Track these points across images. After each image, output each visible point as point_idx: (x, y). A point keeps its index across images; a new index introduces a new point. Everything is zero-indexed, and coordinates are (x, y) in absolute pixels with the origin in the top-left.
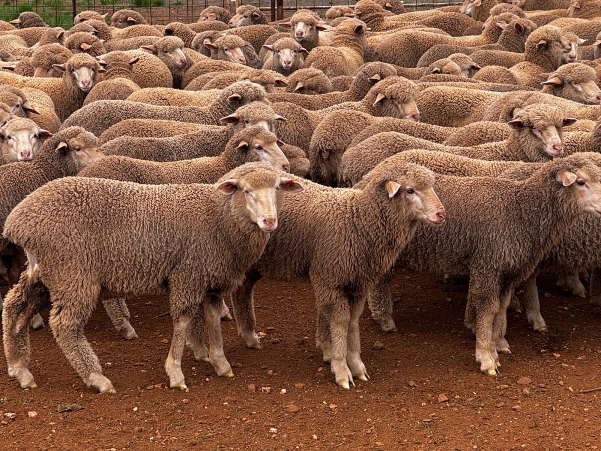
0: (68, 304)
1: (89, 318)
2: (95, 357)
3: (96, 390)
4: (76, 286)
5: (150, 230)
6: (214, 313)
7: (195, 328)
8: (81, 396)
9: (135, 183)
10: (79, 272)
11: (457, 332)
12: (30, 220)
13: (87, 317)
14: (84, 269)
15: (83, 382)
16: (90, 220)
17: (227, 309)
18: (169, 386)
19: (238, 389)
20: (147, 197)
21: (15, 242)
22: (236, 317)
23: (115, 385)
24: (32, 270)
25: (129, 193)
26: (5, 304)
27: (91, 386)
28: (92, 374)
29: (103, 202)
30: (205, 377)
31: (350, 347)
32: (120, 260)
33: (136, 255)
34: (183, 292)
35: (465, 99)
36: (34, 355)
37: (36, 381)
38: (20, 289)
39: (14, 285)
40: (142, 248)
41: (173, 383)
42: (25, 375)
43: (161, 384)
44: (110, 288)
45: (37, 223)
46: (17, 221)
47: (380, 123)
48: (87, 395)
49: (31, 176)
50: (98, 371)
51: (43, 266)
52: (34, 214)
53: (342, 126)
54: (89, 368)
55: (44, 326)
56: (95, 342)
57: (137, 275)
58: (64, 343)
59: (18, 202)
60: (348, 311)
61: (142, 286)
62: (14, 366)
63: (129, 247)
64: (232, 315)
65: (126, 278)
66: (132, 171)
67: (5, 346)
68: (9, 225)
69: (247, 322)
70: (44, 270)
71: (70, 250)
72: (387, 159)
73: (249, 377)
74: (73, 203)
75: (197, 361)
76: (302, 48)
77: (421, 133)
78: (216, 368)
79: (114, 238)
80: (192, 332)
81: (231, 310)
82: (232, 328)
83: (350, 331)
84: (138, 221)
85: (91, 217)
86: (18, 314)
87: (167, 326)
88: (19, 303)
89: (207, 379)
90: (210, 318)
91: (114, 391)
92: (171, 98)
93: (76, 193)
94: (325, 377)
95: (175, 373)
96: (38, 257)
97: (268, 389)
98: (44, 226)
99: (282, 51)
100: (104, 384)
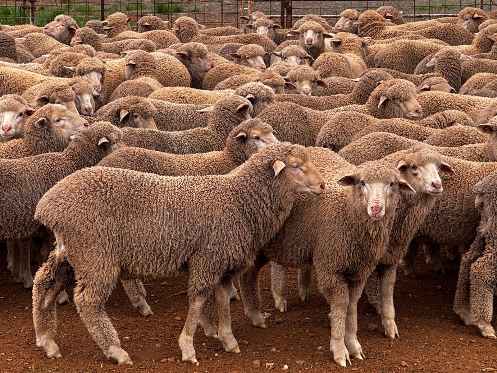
0: (91, 283)
1: (110, 296)
2: (115, 332)
3: (114, 361)
4: (98, 268)
5: (169, 220)
6: (225, 294)
7: (206, 307)
8: (101, 367)
9: (155, 175)
10: (102, 255)
11: (446, 318)
12: (58, 206)
13: (108, 296)
14: (106, 252)
15: (103, 354)
16: (114, 209)
17: (236, 290)
18: (181, 360)
19: (244, 364)
20: (167, 189)
21: (45, 224)
22: (243, 298)
23: (132, 357)
24: (59, 251)
25: (150, 185)
26: (35, 281)
27: (111, 357)
28: (112, 347)
29: (126, 193)
30: (214, 352)
31: (348, 328)
32: (140, 246)
33: (156, 242)
34: (203, 274)
35: (458, 104)
36: (60, 328)
37: (61, 351)
38: (49, 267)
39: (44, 264)
40: (162, 236)
41: (185, 357)
42: (51, 345)
43: (173, 358)
44: (131, 271)
45: (64, 209)
46: (47, 206)
47: (378, 124)
48: (107, 366)
49: (62, 166)
50: (117, 345)
51: (69, 248)
52: (62, 201)
53: (345, 124)
54: (109, 341)
55: (69, 302)
56: (114, 318)
57: (157, 260)
58: (86, 318)
59: (48, 189)
60: (347, 295)
61: (160, 271)
62: (42, 338)
63: (149, 234)
64: (240, 296)
65: (146, 262)
66: (146, 162)
67: (34, 318)
68: (40, 209)
69: (253, 303)
70: (70, 252)
71: (93, 235)
72: (386, 157)
73: (254, 353)
74: (98, 192)
75: (207, 338)
76: (308, 55)
77: (415, 135)
78: (224, 345)
79: (136, 224)
80: (203, 311)
81: (239, 291)
82: (240, 308)
83: (349, 313)
84: (158, 211)
85: (115, 206)
86: (47, 290)
87: (180, 304)
88: (48, 280)
89: (216, 355)
90: (220, 298)
91: (130, 363)
92: (189, 97)
93: (101, 183)
94: (324, 355)
95: (188, 348)
96: (64, 239)
97: (271, 365)
98: (71, 212)
99: (288, 58)
100: (122, 356)
